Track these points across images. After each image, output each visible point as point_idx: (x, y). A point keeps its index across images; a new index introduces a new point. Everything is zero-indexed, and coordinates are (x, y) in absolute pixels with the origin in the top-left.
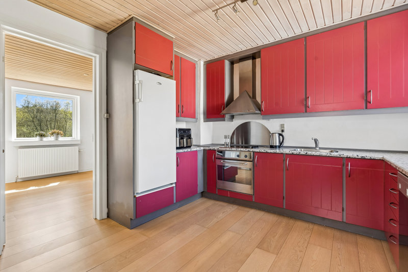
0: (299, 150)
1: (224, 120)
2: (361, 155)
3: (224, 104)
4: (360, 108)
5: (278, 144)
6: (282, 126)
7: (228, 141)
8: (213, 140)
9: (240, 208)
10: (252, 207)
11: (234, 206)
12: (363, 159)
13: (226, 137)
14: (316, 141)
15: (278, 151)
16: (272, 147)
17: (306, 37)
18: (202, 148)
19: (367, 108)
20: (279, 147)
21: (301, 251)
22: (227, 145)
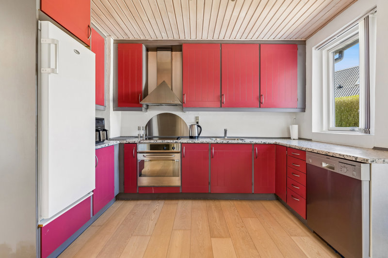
0: (214, 139)
1: (141, 110)
2: (264, 141)
3: (141, 92)
4: (256, 107)
5: (197, 135)
6: (197, 118)
7: (142, 132)
8: (121, 132)
9: (167, 202)
10: (177, 199)
11: (160, 201)
12: (265, 144)
13: (139, 129)
14: (226, 131)
15: (196, 141)
16: (191, 137)
17: (221, 44)
18: (118, 142)
19: (260, 107)
20: (198, 137)
21: (242, 227)
22: (141, 137)
